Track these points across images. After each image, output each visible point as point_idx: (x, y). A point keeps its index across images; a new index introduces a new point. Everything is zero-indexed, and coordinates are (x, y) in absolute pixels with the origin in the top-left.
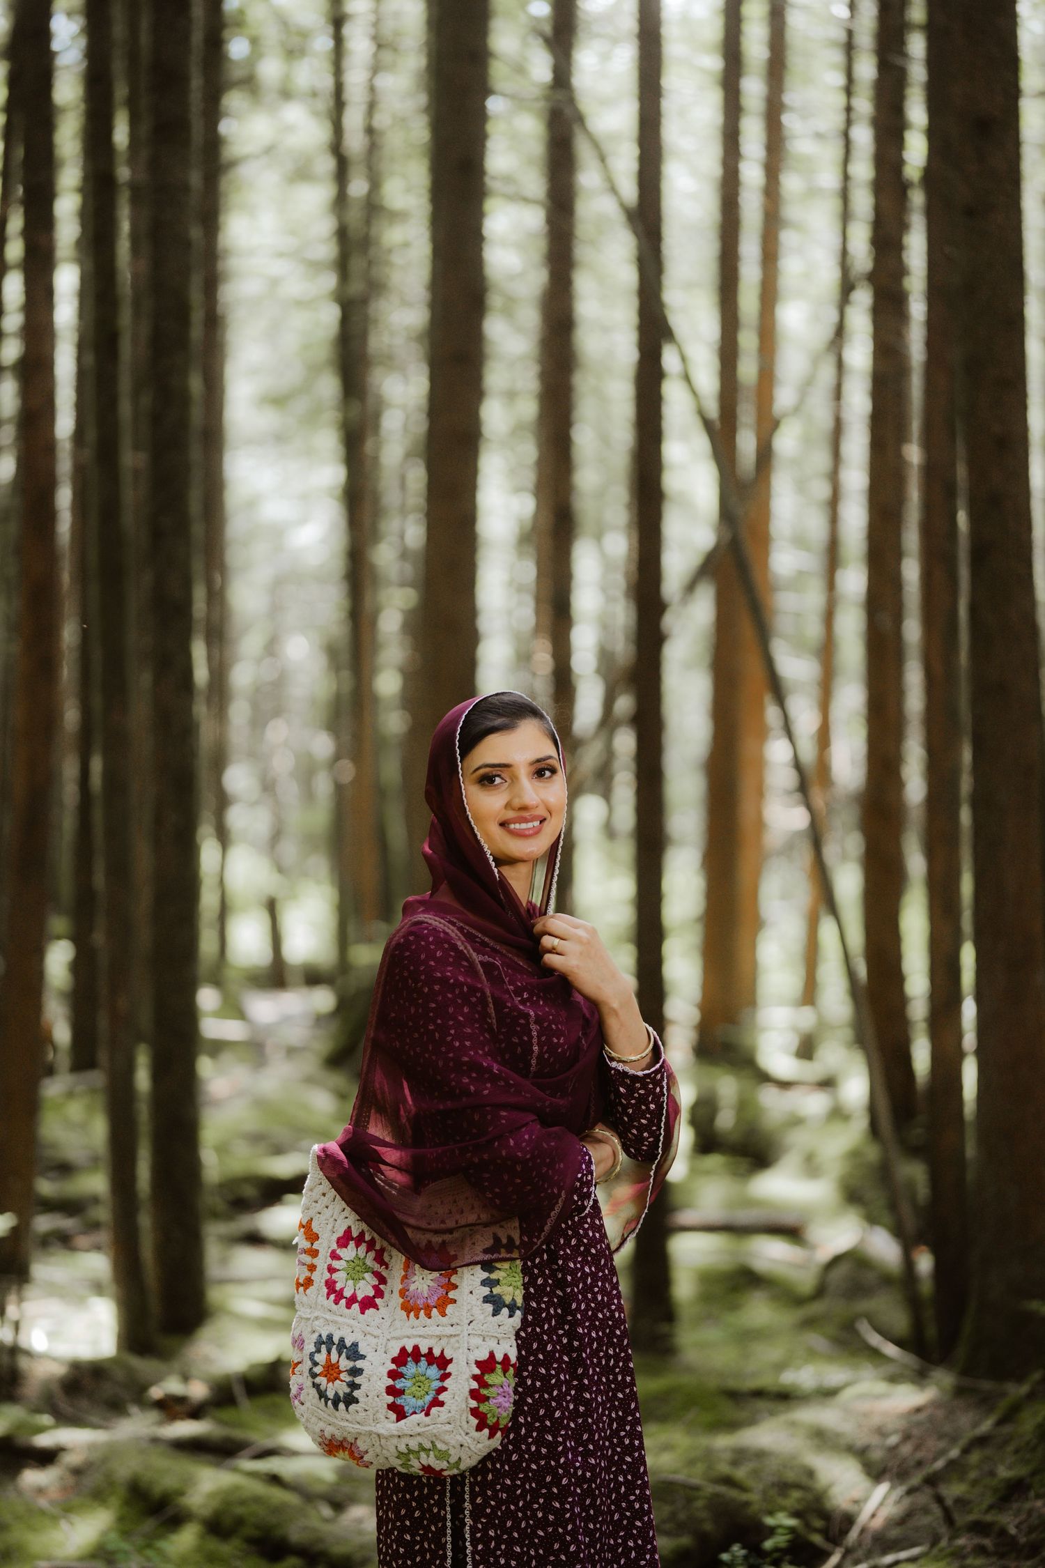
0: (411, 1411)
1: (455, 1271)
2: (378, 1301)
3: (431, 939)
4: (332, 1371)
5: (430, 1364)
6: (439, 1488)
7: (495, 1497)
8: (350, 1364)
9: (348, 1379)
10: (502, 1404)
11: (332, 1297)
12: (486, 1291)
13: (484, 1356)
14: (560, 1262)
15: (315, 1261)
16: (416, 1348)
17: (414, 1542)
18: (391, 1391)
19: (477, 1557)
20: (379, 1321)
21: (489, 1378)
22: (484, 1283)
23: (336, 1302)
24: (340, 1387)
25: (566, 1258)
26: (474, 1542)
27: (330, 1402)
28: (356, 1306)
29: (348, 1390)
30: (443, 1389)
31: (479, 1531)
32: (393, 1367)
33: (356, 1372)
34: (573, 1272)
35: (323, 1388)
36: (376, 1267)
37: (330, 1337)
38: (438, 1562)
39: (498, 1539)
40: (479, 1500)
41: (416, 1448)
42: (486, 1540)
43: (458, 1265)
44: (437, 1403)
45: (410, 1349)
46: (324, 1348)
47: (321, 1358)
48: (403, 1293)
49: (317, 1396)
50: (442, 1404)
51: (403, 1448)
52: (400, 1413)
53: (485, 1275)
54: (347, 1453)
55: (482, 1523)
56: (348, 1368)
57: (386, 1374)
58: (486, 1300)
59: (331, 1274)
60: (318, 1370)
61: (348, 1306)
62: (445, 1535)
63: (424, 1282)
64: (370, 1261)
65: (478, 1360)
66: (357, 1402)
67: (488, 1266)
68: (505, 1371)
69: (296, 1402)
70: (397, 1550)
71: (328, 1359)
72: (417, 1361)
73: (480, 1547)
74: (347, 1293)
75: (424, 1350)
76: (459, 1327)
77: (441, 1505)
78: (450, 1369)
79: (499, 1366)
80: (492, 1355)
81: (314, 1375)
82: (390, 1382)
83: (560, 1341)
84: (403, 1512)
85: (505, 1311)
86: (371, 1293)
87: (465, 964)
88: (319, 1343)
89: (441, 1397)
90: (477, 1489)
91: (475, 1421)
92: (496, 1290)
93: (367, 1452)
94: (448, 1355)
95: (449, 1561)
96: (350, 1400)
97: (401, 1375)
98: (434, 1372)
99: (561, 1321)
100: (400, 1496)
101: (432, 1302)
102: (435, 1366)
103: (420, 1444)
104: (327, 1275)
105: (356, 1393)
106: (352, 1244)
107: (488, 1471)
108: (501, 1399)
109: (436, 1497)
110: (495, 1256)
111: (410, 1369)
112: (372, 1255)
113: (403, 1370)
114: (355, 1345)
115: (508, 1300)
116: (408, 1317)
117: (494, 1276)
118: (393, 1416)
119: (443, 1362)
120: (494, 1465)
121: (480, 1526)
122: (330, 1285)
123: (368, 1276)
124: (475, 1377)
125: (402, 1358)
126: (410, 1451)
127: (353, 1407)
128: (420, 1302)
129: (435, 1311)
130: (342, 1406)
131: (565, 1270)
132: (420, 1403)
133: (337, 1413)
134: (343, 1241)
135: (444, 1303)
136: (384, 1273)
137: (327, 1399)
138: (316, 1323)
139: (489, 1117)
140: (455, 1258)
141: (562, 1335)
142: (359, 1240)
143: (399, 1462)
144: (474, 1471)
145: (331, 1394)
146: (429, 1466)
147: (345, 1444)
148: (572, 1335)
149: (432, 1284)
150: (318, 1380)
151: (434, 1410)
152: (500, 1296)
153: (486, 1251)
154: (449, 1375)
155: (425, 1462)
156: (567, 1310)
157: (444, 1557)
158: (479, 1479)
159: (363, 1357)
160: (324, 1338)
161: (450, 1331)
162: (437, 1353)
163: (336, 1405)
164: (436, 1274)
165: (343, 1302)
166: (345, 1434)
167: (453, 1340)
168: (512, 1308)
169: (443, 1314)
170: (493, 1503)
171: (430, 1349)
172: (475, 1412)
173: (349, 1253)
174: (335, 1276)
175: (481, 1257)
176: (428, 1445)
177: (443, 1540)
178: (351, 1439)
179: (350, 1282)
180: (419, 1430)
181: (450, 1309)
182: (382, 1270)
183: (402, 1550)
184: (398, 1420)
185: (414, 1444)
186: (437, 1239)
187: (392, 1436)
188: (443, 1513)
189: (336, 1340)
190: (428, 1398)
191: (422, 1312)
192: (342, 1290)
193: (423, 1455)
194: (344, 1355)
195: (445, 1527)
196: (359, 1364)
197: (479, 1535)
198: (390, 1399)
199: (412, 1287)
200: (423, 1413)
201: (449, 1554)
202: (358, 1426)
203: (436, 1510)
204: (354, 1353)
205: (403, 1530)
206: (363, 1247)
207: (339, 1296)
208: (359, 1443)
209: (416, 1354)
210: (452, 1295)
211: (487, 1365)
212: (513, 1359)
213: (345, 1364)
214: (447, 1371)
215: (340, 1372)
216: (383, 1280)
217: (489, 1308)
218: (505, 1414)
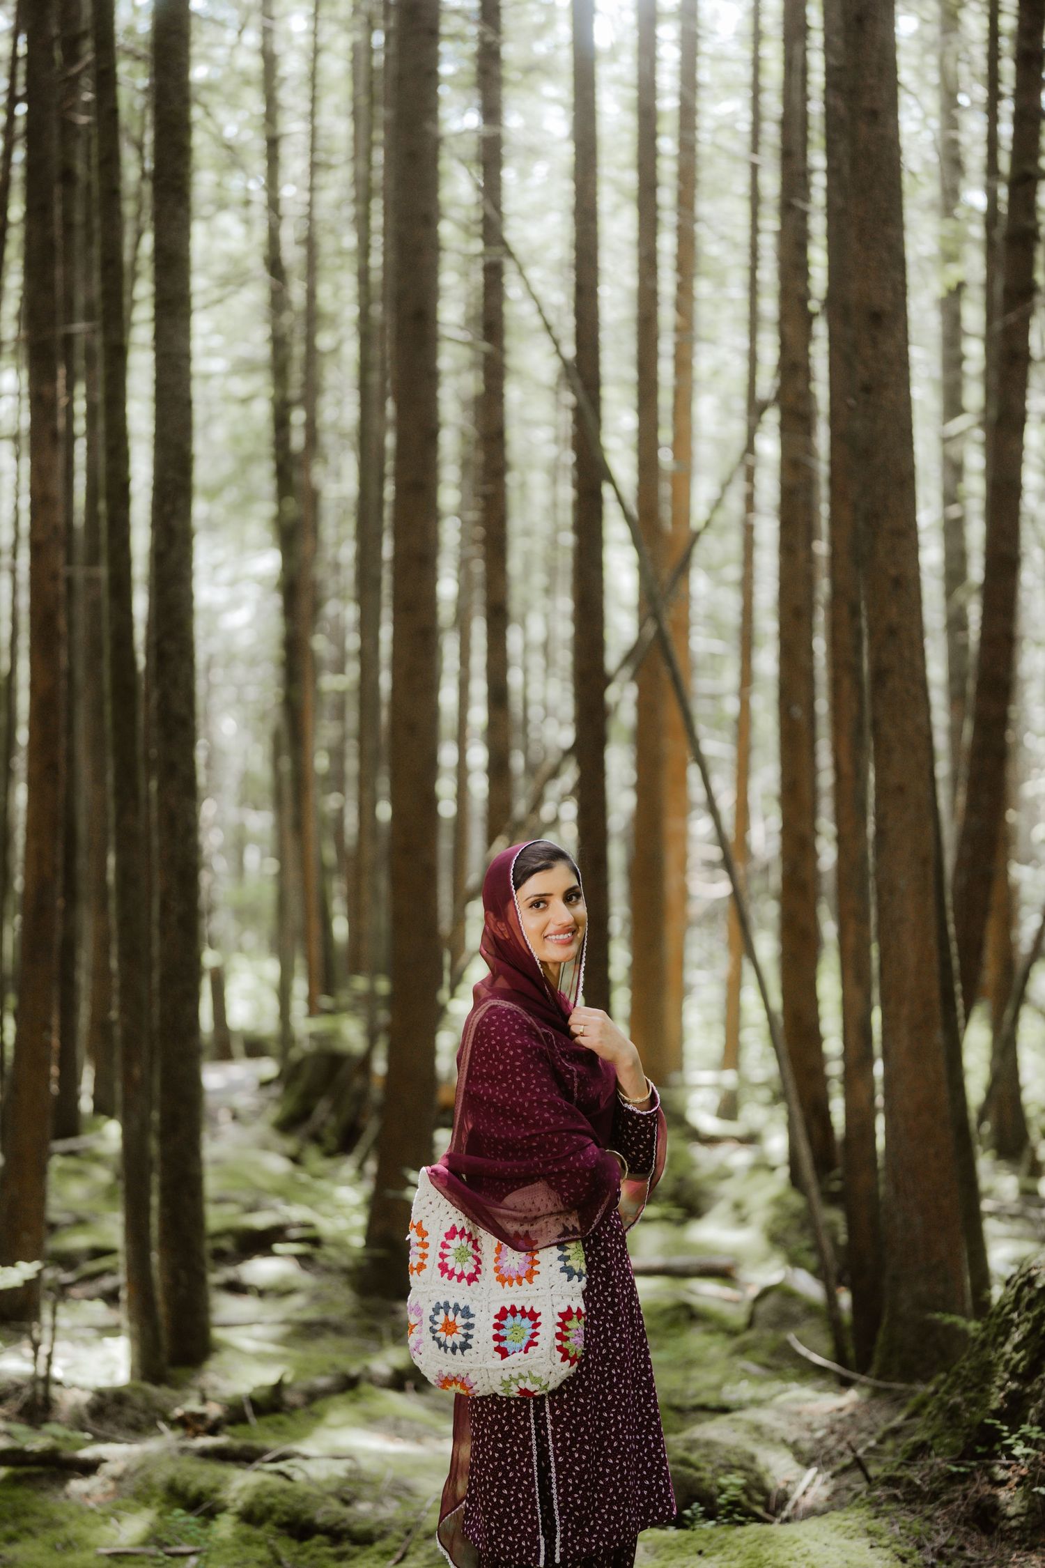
0: (511, 1352)
1: (537, 1251)
2: (478, 1276)
3: (509, 1017)
4: (449, 1327)
5: (523, 1317)
6: (525, 1407)
7: (569, 1410)
8: (464, 1321)
9: (464, 1331)
10: (576, 1344)
11: (446, 1275)
12: (561, 1264)
13: (564, 1309)
14: (603, 1244)
15: (426, 1251)
16: (513, 1307)
17: (505, 1448)
18: (496, 1338)
19: (558, 1452)
20: (479, 1290)
21: (569, 1324)
22: (560, 1258)
23: (450, 1278)
24: (458, 1339)
25: (606, 1241)
26: (555, 1441)
27: (449, 1350)
28: (464, 1281)
29: (463, 1339)
30: (535, 1334)
31: (559, 1433)
32: (497, 1321)
33: (469, 1326)
34: (610, 1250)
35: (442, 1340)
36: (475, 1252)
37: (447, 1304)
38: (526, 1460)
39: (573, 1439)
40: (558, 1412)
41: (517, 1377)
42: (564, 1439)
43: (539, 1247)
44: (532, 1343)
45: (508, 1308)
46: (442, 1312)
47: (440, 1318)
48: (497, 1269)
49: (437, 1345)
50: (536, 1344)
51: (506, 1378)
52: (504, 1353)
53: (560, 1253)
54: (459, 1385)
55: (560, 1428)
56: (463, 1324)
57: (492, 1327)
58: (562, 1270)
59: (443, 1259)
60: (438, 1327)
61: (459, 1280)
62: (531, 1440)
63: (514, 1260)
64: (470, 1249)
65: (561, 1312)
66: (471, 1348)
67: (561, 1246)
68: (579, 1319)
69: (415, 1353)
70: (493, 1455)
71: (447, 1319)
72: (514, 1316)
73: (559, 1445)
74: (458, 1272)
75: (519, 1308)
76: (543, 1291)
77: (527, 1419)
78: (538, 1320)
79: (575, 1316)
80: (569, 1308)
81: (433, 1331)
82: (495, 1332)
83: (606, 1300)
84: (496, 1428)
85: (576, 1277)
86: (474, 1271)
87: (534, 1033)
88: (436, 1310)
89: (535, 1340)
90: (555, 1405)
91: (560, 1355)
92: (568, 1263)
93: (476, 1383)
94: (536, 1311)
95: (535, 1458)
96: (465, 1347)
97: (503, 1327)
98: (527, 1323)
99: (606, 1285)
100: (494, 1416)
101: (523, 1274)
102: (527, 1318)
103: (520, 1374)
104: (440, 1260)
105: (469, 1342)
106: (457, 1237)
107: (564, 1392)
108: (577, 1339)
109: (523, 1414)
110: (567, 1238)
111: (509, 1321)
112: (471, 1243)
113: (503, 1322)
114: (467, 1308)
115: (577, 1270)
116: (503, 1286)
117: (566, 1253)
118: (498, 1355)
119: (533, 1316)
120: (568, 1387)
121: (559, 1430)
122: (443, 1268)
123: (470, 1258)
124: (559, 1324)
125: (503, 1314)
126: (512, 1379)
127: (467, 1352)
128: (513, 1275)
129: (524, 1281)
130: (458, 1351)
131: (605, 1249)
132: (518, 1345)
133: (454, 1357)
134: (452, 1234)
135: (530, 1275)
136: (480, 1257)
137: (446, 1348)
138: (434, 1294)
139: (565, 1140)
140: (536, 1242)
141: (607, 1296)
142: (462, 1233)
143: (502, 1388)
144: (552, 1393)
145: (449, 1344)
146: (526, 1389)
147: (458, 1379)
148: (613, 1295)
149: (521, 1262)
150: (438, 1335)
151: (531, 1349)
152: (571, 1267)
153: (559, 1236)
154: (540, 1324)
155: (523, 1387)
156: (610, 1278)
157: (531, 1455)
158: (557, 1398)
159: (473, 1316)
160: (442, 1305)
161: (535, 1293)
162: (528, 1310)
163: (454, 1351)
164: (523, 1254)
165: (455, 1278)
166: (460, 1372)
167: (540, 1300)
168: (580, 1275)
169: (531, 1282)
170: (568, 1414)
171: (523, 1307)
172: (560, 1348)
173: (456, 1243)
174: (446, 1260)
175: (556, 1240)
176: (525, 1374)
177: (530, 1444)
178: (463, 1375)
179: (459, 1264)
180: (520, 1363)
181: (535, 1278)
182: (478, 1254)
183: (497, 1455)
184: (502, 1359)
185: (515, 1374)
186: (522, 1229)
187: (498, 1370)
188: (528, 1424)
189: (452, 1305)
190: (525, 1342)
191: (515, 1281)
192: (453, 1269)
193: (521, 1381)
194: (459, 1315)
195: (530, 1434)
196: (471, 1321)
197: (558, 1436)
198: (496, 1344)
199: (506, 1265)
200: (522, 1352)
201: (535, 1452)
202: (471, 1365)
203: (522, 1423)
204: (467, 1313)
205: (497, 1440)
206: (465, 1239)
207: (452, 1274)
208: (471, 1377)
209: (513, 1311)
210: (536, 1268)
211: (567, 1315)
212: (584, 1311)
213: (460, 1321)
214: (538, 1321)
215: (457, 1327)
216: (479, 1262)
217: (565, 1276)
218: (580, 1349)
